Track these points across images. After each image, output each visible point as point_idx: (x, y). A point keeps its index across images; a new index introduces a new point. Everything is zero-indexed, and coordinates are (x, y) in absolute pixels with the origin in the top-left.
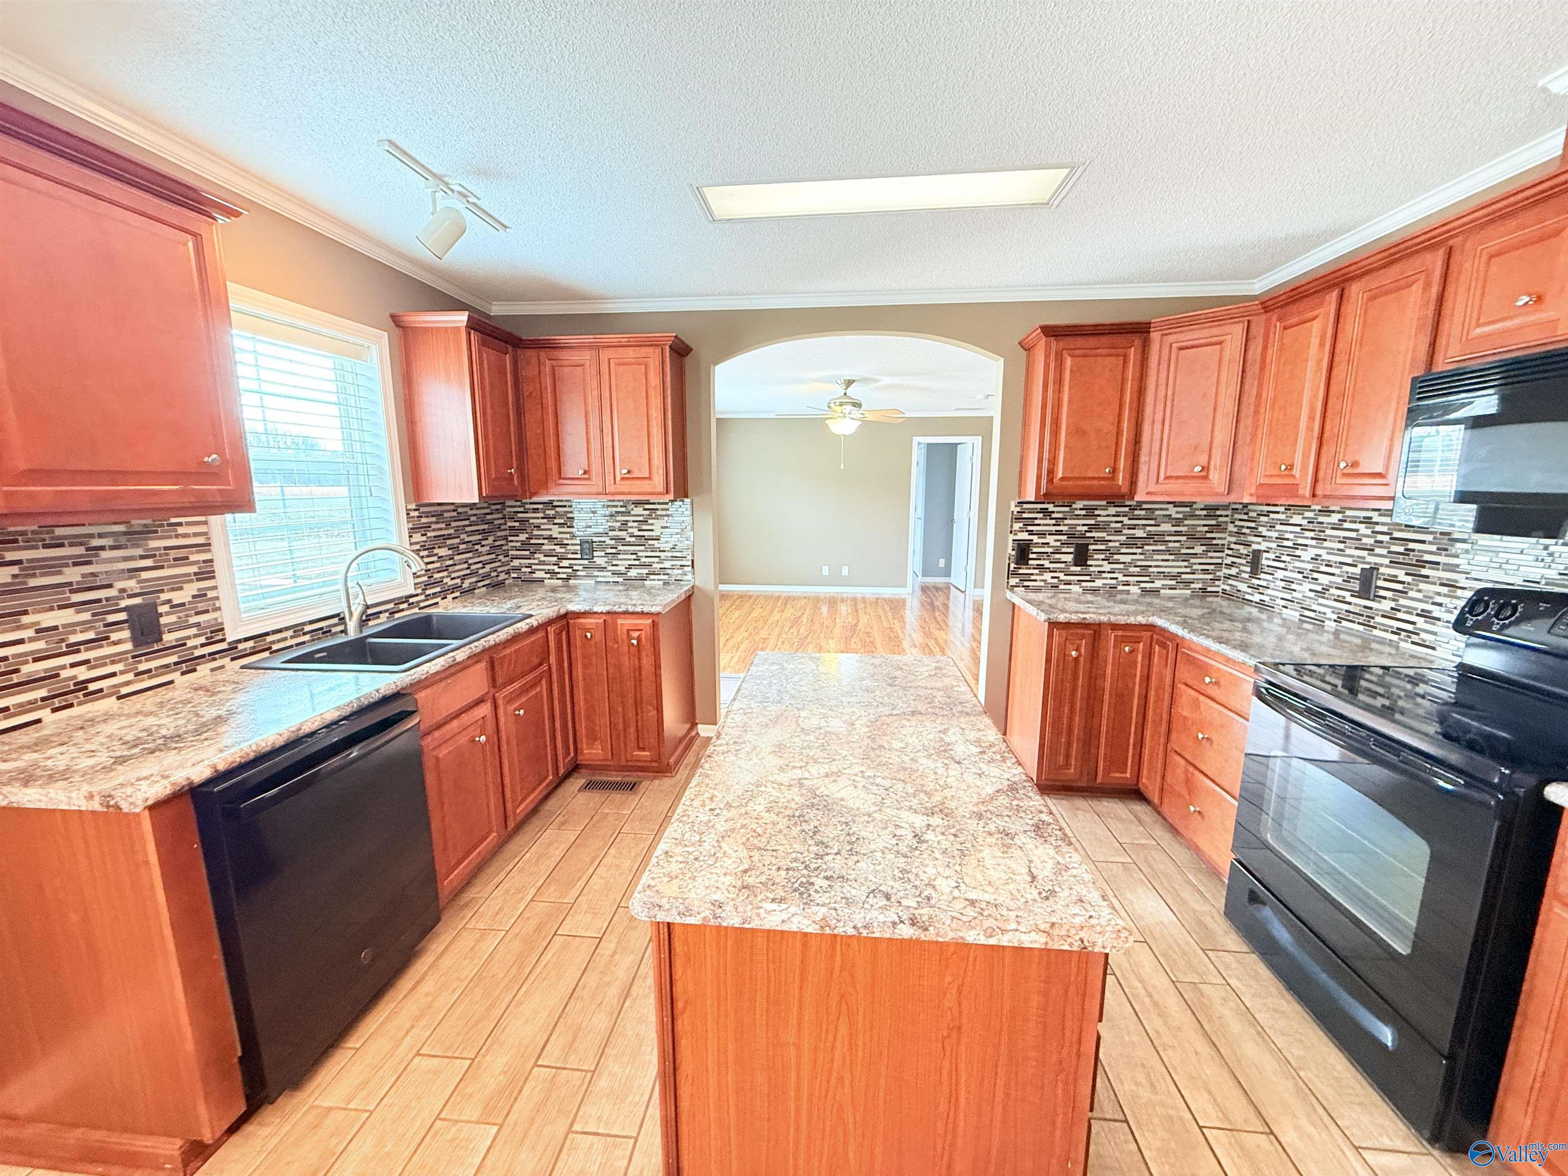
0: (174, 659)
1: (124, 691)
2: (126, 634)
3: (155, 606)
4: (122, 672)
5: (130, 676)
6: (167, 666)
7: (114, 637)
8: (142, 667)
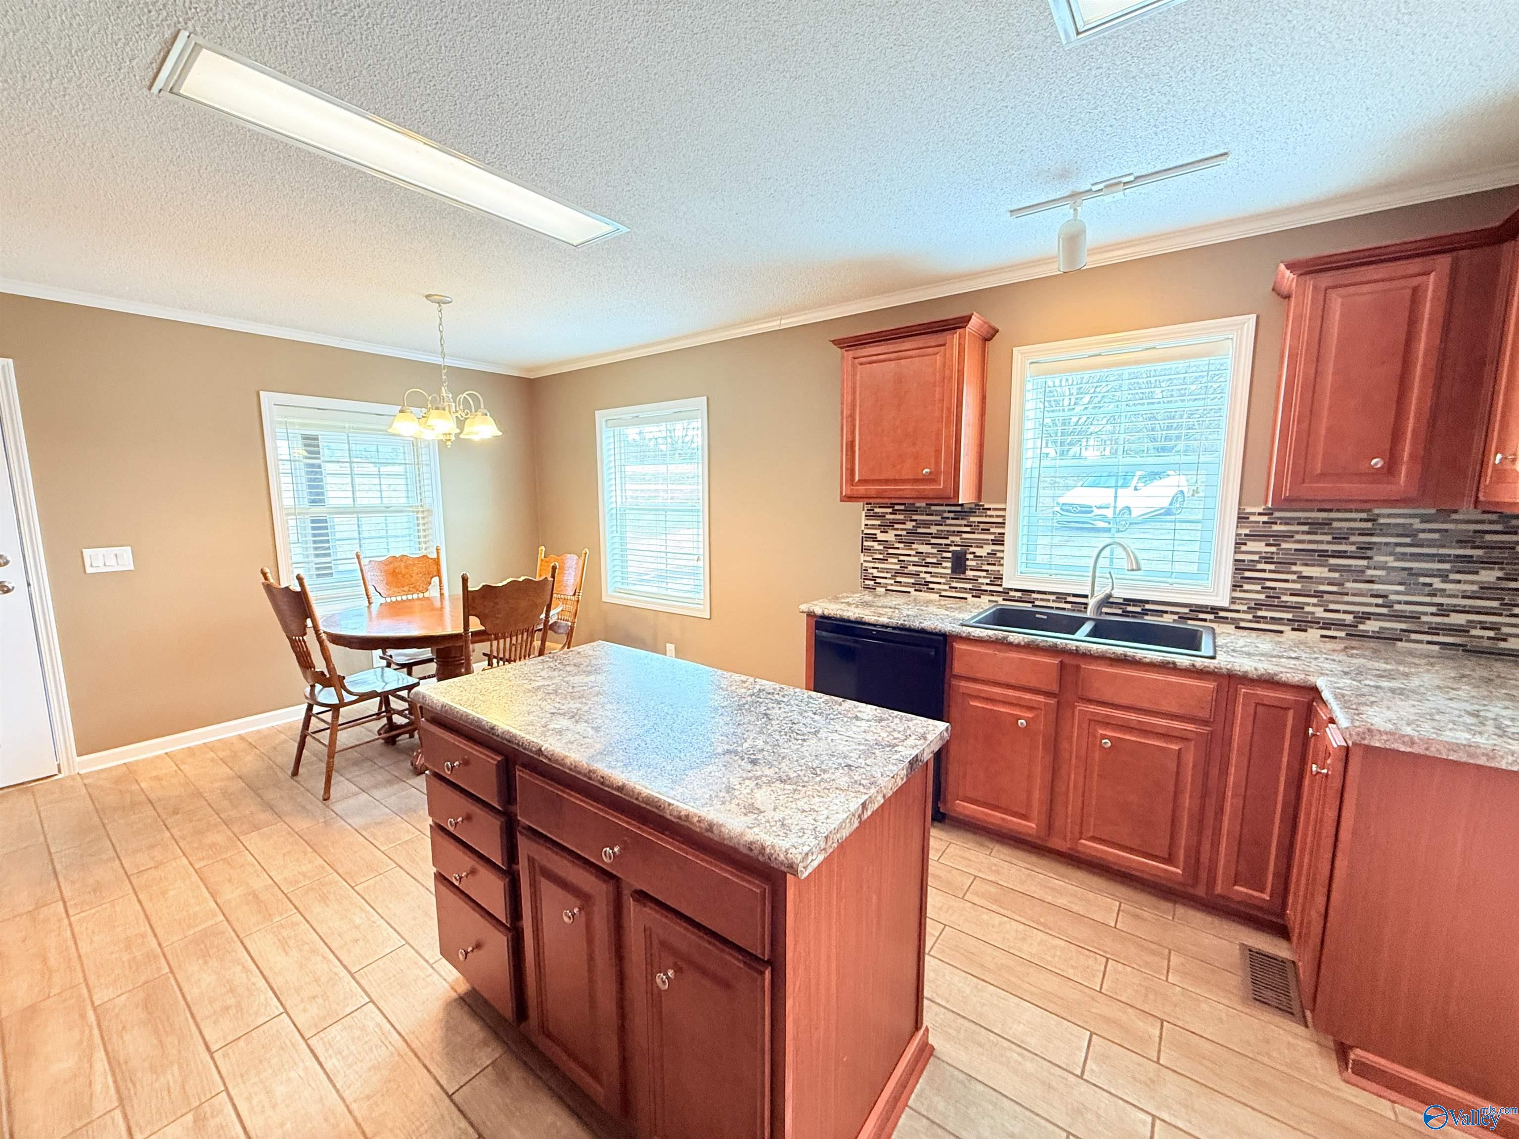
0: (970, 586)
1: (944, 593)
2: (949, 565)
3: (965, 553)
4: (944, 584)
5: (947, 587)
6: (965, 589)
7: (944, 564)
8: (954, 585)
